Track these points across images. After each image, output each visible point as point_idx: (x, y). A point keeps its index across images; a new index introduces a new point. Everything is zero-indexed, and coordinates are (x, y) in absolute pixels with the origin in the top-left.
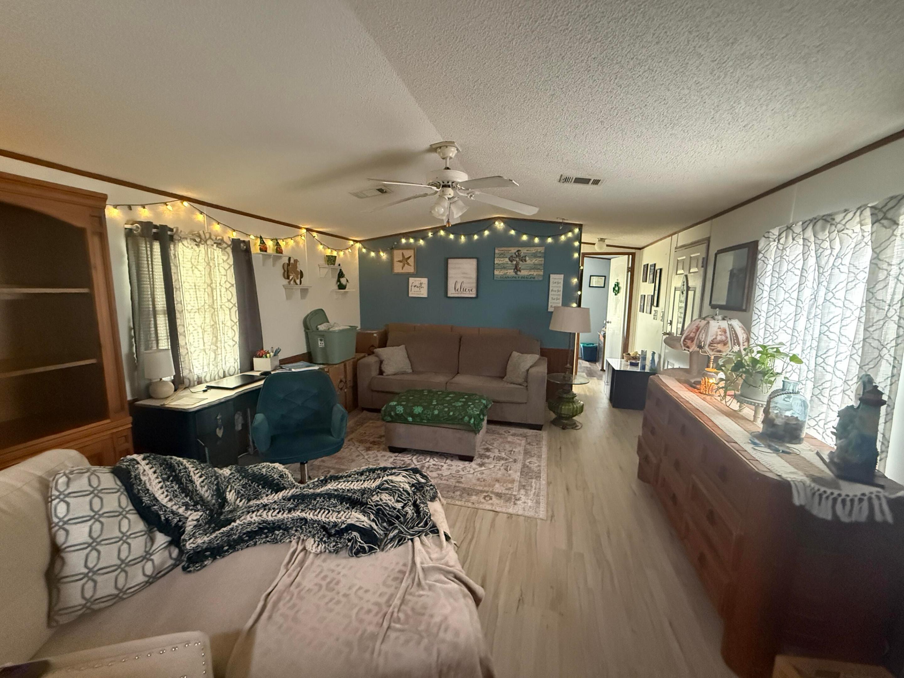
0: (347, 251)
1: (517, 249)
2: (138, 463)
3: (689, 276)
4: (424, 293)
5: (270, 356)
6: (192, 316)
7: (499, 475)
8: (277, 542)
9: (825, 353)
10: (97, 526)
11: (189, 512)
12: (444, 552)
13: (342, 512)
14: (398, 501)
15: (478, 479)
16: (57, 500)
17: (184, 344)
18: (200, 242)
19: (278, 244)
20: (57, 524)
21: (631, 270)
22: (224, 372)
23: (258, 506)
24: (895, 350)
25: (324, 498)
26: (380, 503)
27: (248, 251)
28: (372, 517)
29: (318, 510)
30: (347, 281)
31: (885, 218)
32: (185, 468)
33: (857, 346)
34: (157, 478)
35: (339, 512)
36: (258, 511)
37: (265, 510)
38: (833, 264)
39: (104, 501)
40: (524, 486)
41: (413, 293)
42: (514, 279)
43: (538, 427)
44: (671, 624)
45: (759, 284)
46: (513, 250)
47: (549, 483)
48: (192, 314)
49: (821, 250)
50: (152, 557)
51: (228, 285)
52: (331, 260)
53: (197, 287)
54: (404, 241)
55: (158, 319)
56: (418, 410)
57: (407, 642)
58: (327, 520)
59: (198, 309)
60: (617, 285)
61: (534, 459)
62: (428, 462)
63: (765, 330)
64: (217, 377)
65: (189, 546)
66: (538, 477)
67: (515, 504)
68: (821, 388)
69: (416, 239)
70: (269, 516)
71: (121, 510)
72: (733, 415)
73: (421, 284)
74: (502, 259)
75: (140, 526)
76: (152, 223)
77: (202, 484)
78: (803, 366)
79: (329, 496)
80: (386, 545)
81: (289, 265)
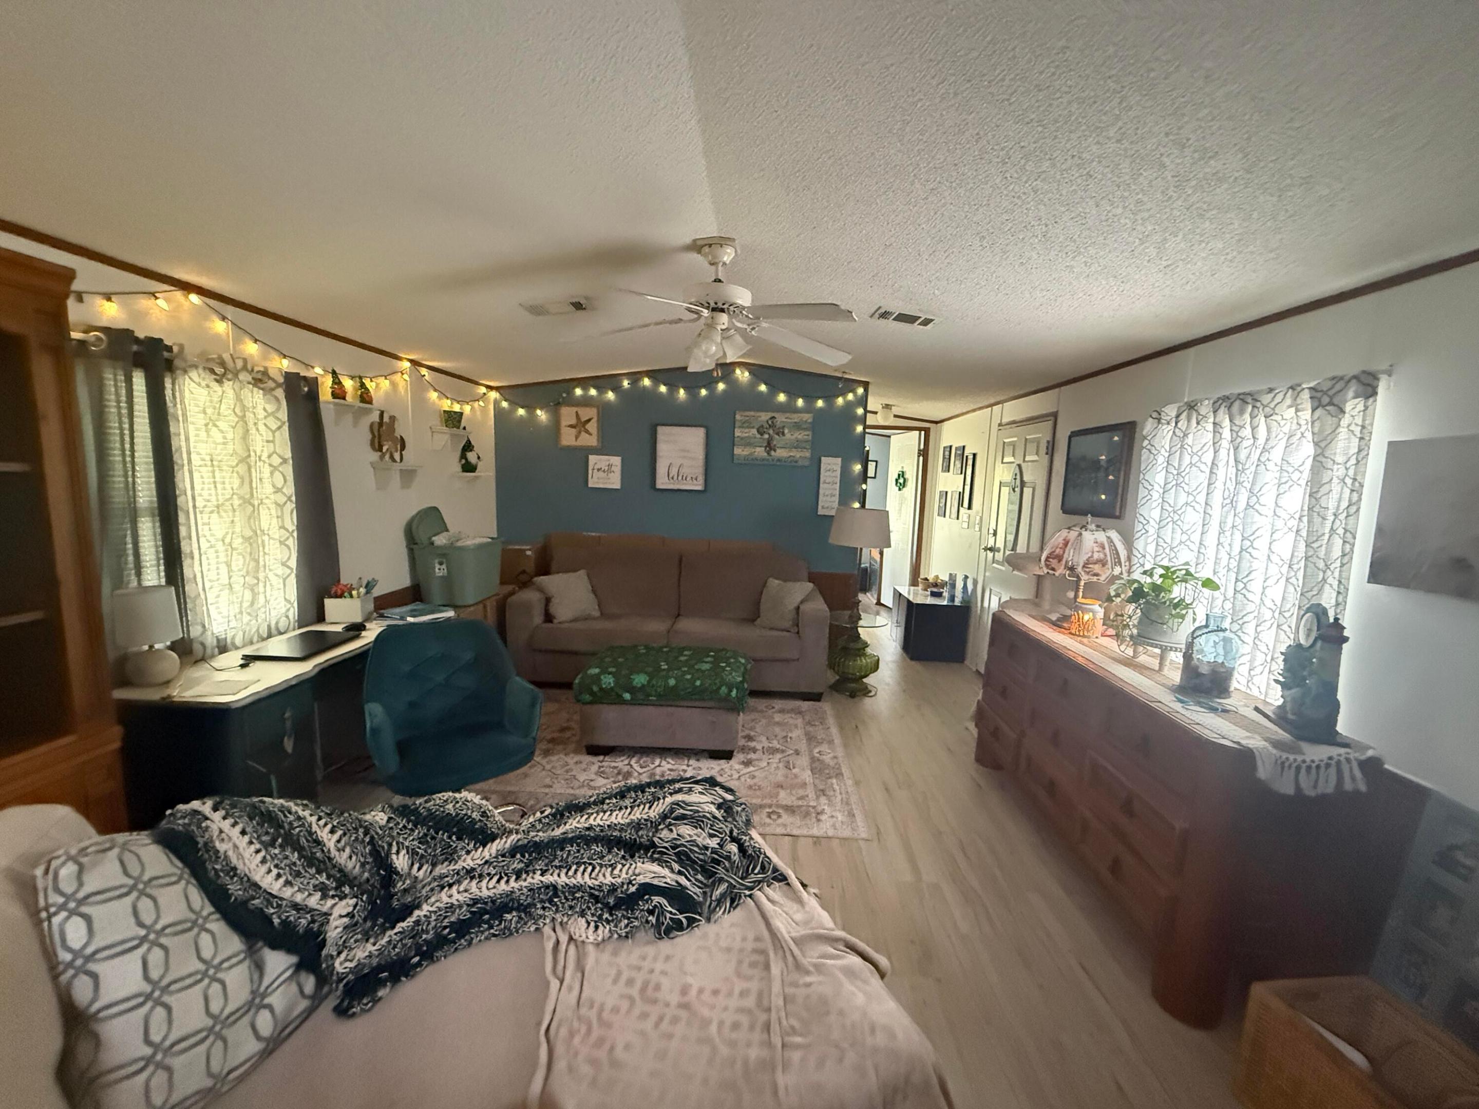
0: (476, 404)
1: (770, 415)
2: (207, 818)
3: (1024, 465)
4: (614, 481)
5: (358, 594)
6: (206, 520)
7: (780, 777)
8: (511, 934)
9: (1247, 576)
10: (156, 955)
11: (330, 902)
12: (807, 909)
13: (619, 866)
14: (711, 836)
15: (750, 787)
16: (64, 914)
17: (192, 576)
18: (224, 375)
19: (363, 385)
20: (70, 965)
21: (924, 453)
22: (269, 627)
23: (458, 874)
24: (1340, 571)
25: (578, 845)
26: (683, 841)
27: (313, 396)
28: (676, 867)
29: (574, 867)
30: (479, 458)
31: (1331, 403)
32: (299, 818)
33: (1295, 567)
34: (251, 843)
35: (613, 866)
36: (459, 882)
37: (472, 878)
38: (1259, 459)
39: (161, 901)
40: (823, 791)
41: (596, 481)
42: (765, 462)
43: (816, 697)
44: (1084, 968)
45: (1143, 481)
46: (764, 416)
47: (857, 783)
48: (206, 516)
49: (1239, 440)
50: (267, 1001)
51: (276, 460)
52: (453, 419)
53: (215, 463)
54: (578, 392)
55: (140, 525)
56: (640, 680)
57: (821, 1064)
58: (597, 883)
59: (218, 507)
60: (902, 475)
61: (824, 748)
62: (659, 766)
63: (1157, 545)
64: (255, 639)
65: (341, 966)
66: (839, 775)
67: (819, 820)
68: (1240, 622)
69: (601, 390)
70: (485, 889)
71: (193, 917)
72: (1128, 663)
73: (610, 466)
74: (747, 430)
75: (234, 943)
76: (133, 332)
77: (339, 845)
78: (1217, 594)
79: (585, 839)
80: (712, 911)
81: (381, 423)
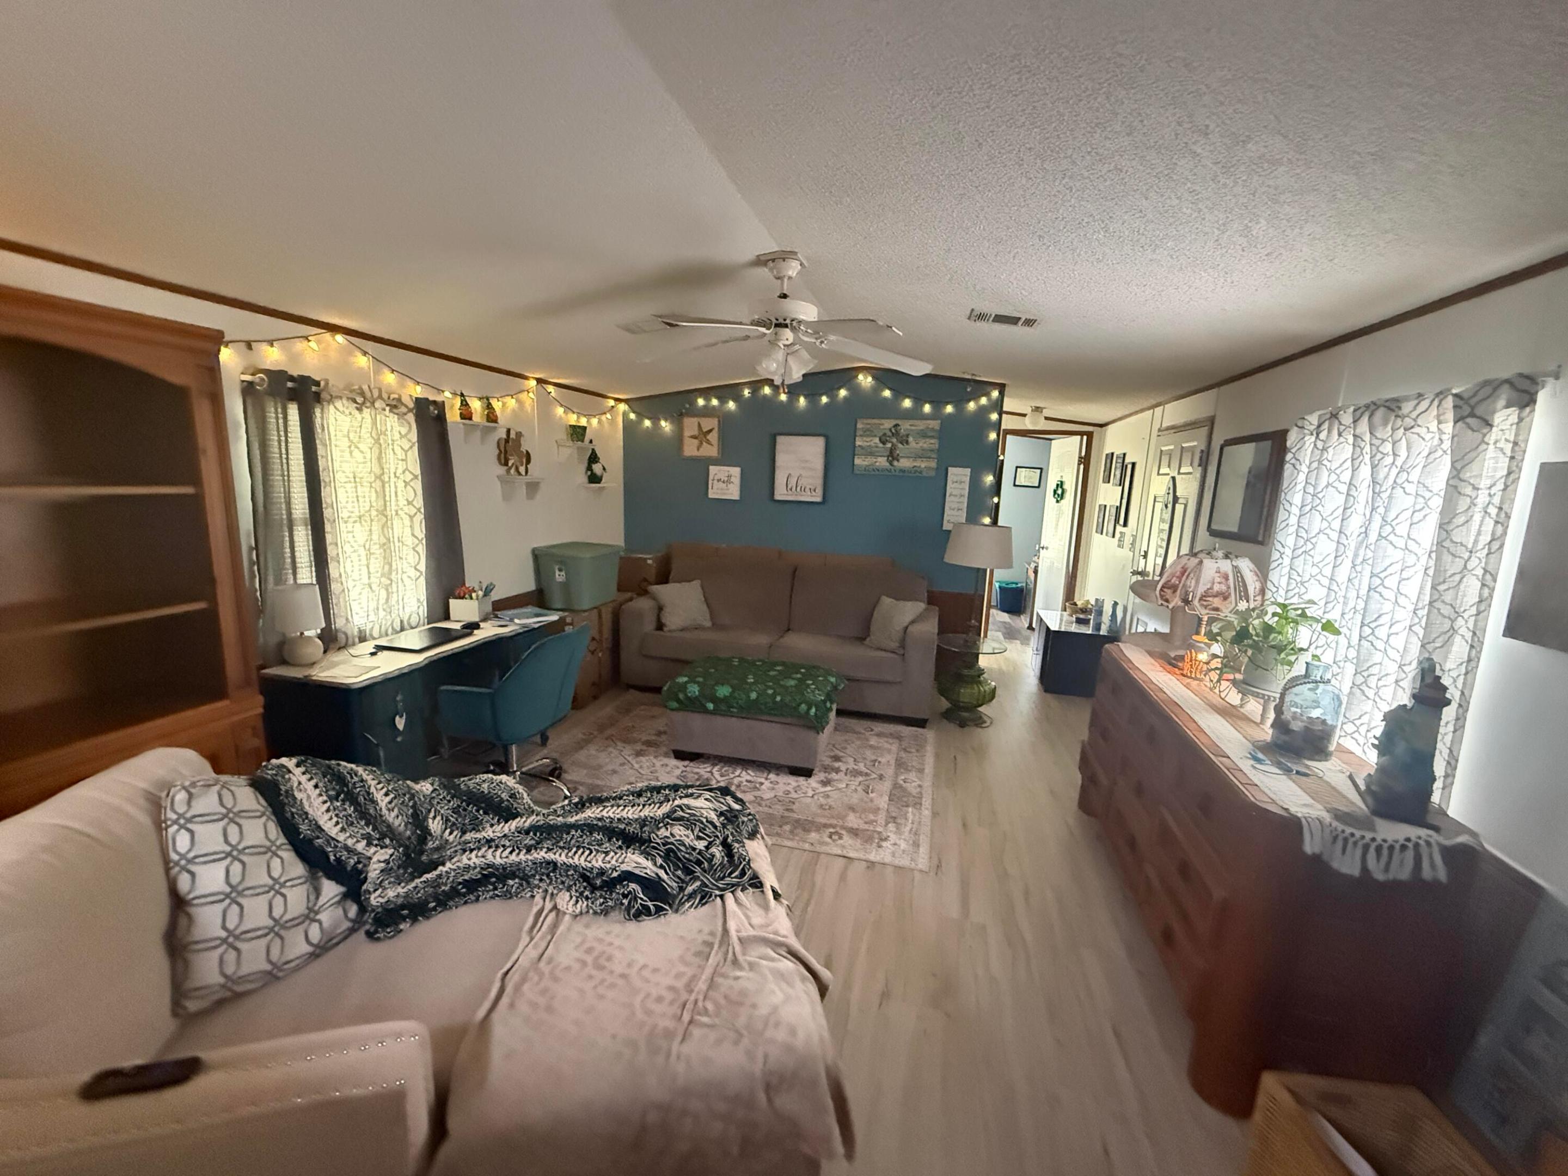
0: (603, 418)
1: (894, 422)
2: (290, 772)
3: (1178, 478)
4: (733, 492)
5: (477, 596)
6: (350, 529)
7: (855, 799)
8: (510, 898)
9: (1375, 620)
10: (237, 867)
11: (373, 849)
12: (771, 915)
13: (612, 854)
14: (699, 838)
15: (821, 806)
16: (176, 827)
17: (337, 575)
18: (364, 403)
19: (489, 406)
20: (177, 864)
21: (1085, 461)
22: (402, 622)
23: (479, 841)
24: (1476, 621)
25: (582, 831)
26: (672, 840)
27: (441, 419)
28: (659, 861)
29: (574, 849)
30: (604, 469)
31: (1472, 415)
32: (362, 781)
33: (1420, 613)
34: (320, 795)
35: (607, 853)
36: (479, 849)
37: (490, 847)
38: (1395, 482)
39: (244, 828)
40: (895, 818)
41: (715, 492)
42: (887, 473)
43: (921, 723)
45: (1284, 502)
46: (888, 424)
47: (935, 814)
48: (350, 525)
49: (1379, 456)
50: (318, 917)
51: (409, 477)
52: (578, 433)
53: (358, 480)
54: (701, 402)
55: (295, 533)
56: (723, 691)
57: (719, 1042)
58: (589, 865)
59: (360, 517)
60: (1061, 485)
61: (912, 776)
62: (739, 776)
63: (1290, 578)
64: (390, 631)
65: (375, 900)
66: (918, 804)
67: (880, 847)
68: (1365, 674)
69: (723, 400)
70: (498, 858)
71: (268, 844)
72: (1228, 712)
73: (730, 476)
74: (868, 439)
75: (298, 869)
76: (286, 372)
77: (390, 806)
78: (1341, 639)
79: (589, 827)
80: (681, 904)
81: (507, 441)
